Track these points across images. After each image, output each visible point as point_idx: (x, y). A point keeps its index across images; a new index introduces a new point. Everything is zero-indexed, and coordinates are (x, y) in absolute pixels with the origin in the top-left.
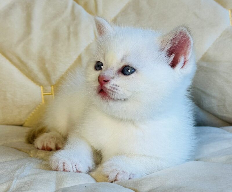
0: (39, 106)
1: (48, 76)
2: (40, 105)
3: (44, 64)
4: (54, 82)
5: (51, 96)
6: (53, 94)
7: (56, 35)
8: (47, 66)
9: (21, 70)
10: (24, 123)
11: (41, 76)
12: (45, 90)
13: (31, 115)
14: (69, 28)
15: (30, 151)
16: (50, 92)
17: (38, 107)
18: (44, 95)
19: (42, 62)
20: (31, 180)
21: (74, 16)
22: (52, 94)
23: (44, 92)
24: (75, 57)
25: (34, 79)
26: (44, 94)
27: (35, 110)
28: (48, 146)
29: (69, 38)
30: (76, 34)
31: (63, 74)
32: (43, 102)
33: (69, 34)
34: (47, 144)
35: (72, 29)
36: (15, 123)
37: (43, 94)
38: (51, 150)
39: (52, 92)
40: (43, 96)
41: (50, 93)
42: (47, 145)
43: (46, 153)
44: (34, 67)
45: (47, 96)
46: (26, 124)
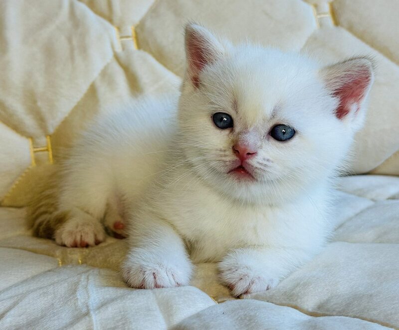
0: (27, 171)
1: (41, 120)
2: (29, 169)
3: (35, 102)
4: (51, 130)
5: (46, 152)
6: (50, 149)
7: (49, 52)
8: (39, 104)
11: (29, 122)
12: (35, 144)
13: (14, 186)
14: (70, 40)
15: (54, 251)
16: (43, 147)
17: (26, 173)
18: (35, 152)
19: (31, 99)
20: (120, 312)
21: (75, 20)
22: (47, 150)
23: (34, 148)
24: (85, 88)
25: (17, 128)
26: (36, 150)
28: (83, 239)
29: (72, 58)
30: (84, 50)
31: (67, 115)
32: (34, 164)
33: (72, 50)
34: (81, 236)
35: (75, 42)
37: (32, 150)
38: (87, 246)
39: (47, 146)
40: (32, 155)
41: (45, 148)
42: (81, 239)
43: (83, 252)
44: (18, 107)
45: (40, 153)
46: (6, 202)
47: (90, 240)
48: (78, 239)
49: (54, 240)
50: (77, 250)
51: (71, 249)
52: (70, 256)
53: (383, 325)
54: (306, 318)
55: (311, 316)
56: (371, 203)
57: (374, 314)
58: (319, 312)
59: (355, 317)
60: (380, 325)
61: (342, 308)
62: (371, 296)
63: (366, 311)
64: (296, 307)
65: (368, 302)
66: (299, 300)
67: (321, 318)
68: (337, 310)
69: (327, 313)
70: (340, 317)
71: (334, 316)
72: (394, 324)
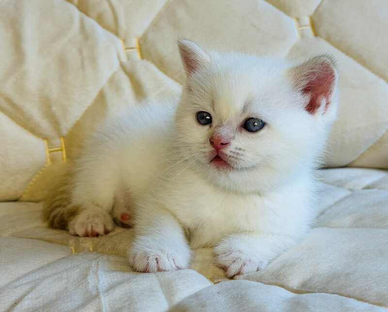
0: (43, 169)
1: (55, 123)
2: (45, 167)
3: (50, 107)
4: (65, 132)
5: (60, 152)
6: (64, 149)
7: (62, 62)
8: (54, 109)
9: (13, 118)
10: (21, 196)
11: (45, 125)
12: (50, 145)
13: (32, 183)
14: (80, 51)
15: (67, 241)
17: (42, 171)
18: (50, 152)
19: (46, 104)
21: (85, 34)
22: (61, 150)
23: (50, 148)
24: (94, 94)
25: (34, 130)
26: (51, 150)
27: (37, 176)
28: (94, 229)
29: (83, 67)
30: (93, 60)
31: (78, 119)
32: (49, 163)
34: (92, 226)
35: (86, 53)
36: (8, 198)
37: (48, 150)
39: (61, 147)
40: (48, 154)
41: (59, 148)
42: (92, 229)
44: (34, 111)
45: (55, 153)
46: (25, 197)
47: (100, 229)
48: (89, 229)
49: (68, 230)
50: (89, 239)
51: (83, 238)
52: (82, 244)
53: (359, 300)
54: (291, 295)
55: (296, 293)
56: (349, 193)
57: (350, 290)
58: (303, 289)
59: (333, 293)
60: (355, 300)
61: (322, 286)
62: (348, 274)
63: (344, 287)
64: (282, 286)
65: (346, 280)
66: (285, 280)
67: (304, 295)
68: (318, 287)
69: (309, 290)
70: (321, 294)
71: (315, 292)
72: (368, 298)
